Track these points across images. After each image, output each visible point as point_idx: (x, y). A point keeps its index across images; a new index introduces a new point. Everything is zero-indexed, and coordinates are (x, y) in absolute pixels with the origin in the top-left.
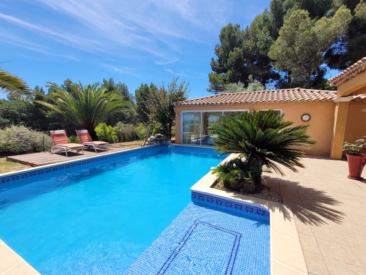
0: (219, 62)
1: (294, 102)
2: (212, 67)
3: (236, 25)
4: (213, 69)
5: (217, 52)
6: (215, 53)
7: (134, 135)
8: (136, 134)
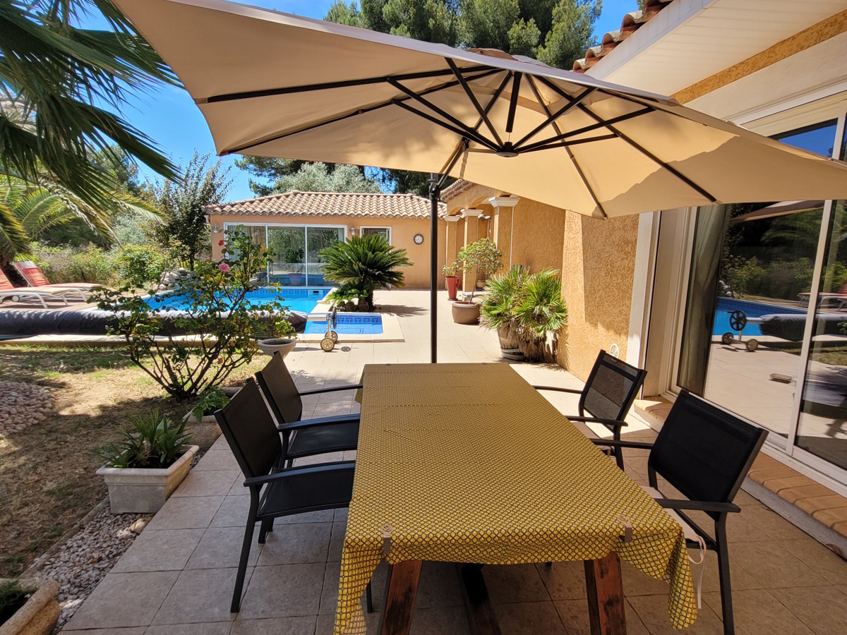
1: (404, 218)
7: (78, 274)
8: (83, 273)
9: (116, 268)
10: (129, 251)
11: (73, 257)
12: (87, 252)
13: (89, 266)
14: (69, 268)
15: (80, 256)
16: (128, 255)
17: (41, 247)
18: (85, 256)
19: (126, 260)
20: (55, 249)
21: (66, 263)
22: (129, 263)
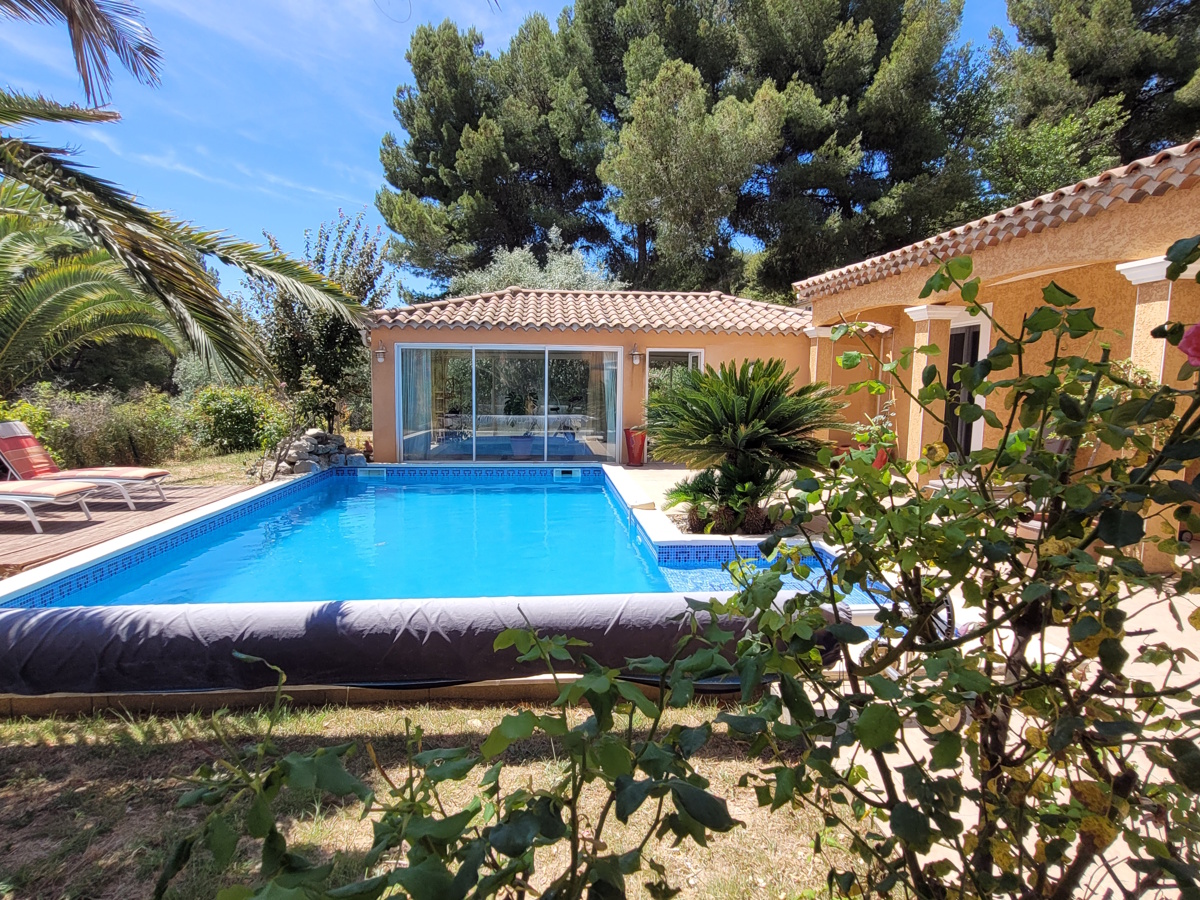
0: (416, 154)
2: (387, 169)
3: (470, 31)
4: (393, 179)
5: (407, 115)
6: (396, 116)
7: (123, 441)
8: (131, 438)
9: (191, 427)
10: (214, 398)
11: (115, 409)
12: (140, 400)
13: (144, 426)
14: (107, 429)
15: (127, 407)
16: (212, 405)
17: (57, 391)
18: (135, 407)
19: (208, 413)
20: (82, 395)
21: (102, 420)
22: (212, 418)
